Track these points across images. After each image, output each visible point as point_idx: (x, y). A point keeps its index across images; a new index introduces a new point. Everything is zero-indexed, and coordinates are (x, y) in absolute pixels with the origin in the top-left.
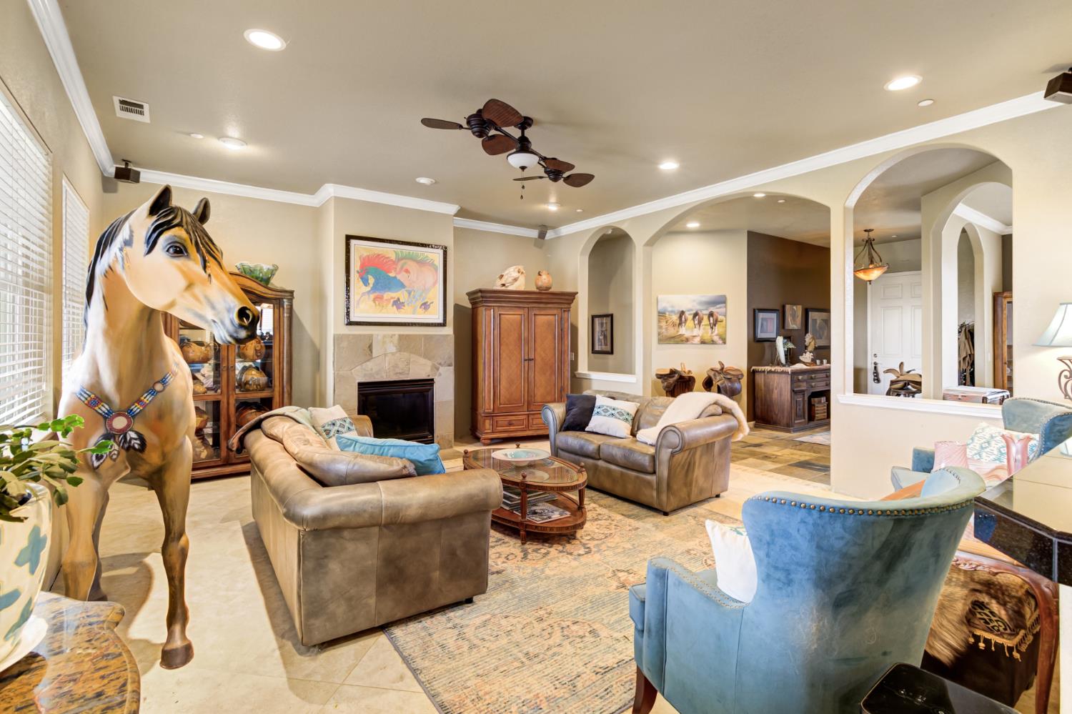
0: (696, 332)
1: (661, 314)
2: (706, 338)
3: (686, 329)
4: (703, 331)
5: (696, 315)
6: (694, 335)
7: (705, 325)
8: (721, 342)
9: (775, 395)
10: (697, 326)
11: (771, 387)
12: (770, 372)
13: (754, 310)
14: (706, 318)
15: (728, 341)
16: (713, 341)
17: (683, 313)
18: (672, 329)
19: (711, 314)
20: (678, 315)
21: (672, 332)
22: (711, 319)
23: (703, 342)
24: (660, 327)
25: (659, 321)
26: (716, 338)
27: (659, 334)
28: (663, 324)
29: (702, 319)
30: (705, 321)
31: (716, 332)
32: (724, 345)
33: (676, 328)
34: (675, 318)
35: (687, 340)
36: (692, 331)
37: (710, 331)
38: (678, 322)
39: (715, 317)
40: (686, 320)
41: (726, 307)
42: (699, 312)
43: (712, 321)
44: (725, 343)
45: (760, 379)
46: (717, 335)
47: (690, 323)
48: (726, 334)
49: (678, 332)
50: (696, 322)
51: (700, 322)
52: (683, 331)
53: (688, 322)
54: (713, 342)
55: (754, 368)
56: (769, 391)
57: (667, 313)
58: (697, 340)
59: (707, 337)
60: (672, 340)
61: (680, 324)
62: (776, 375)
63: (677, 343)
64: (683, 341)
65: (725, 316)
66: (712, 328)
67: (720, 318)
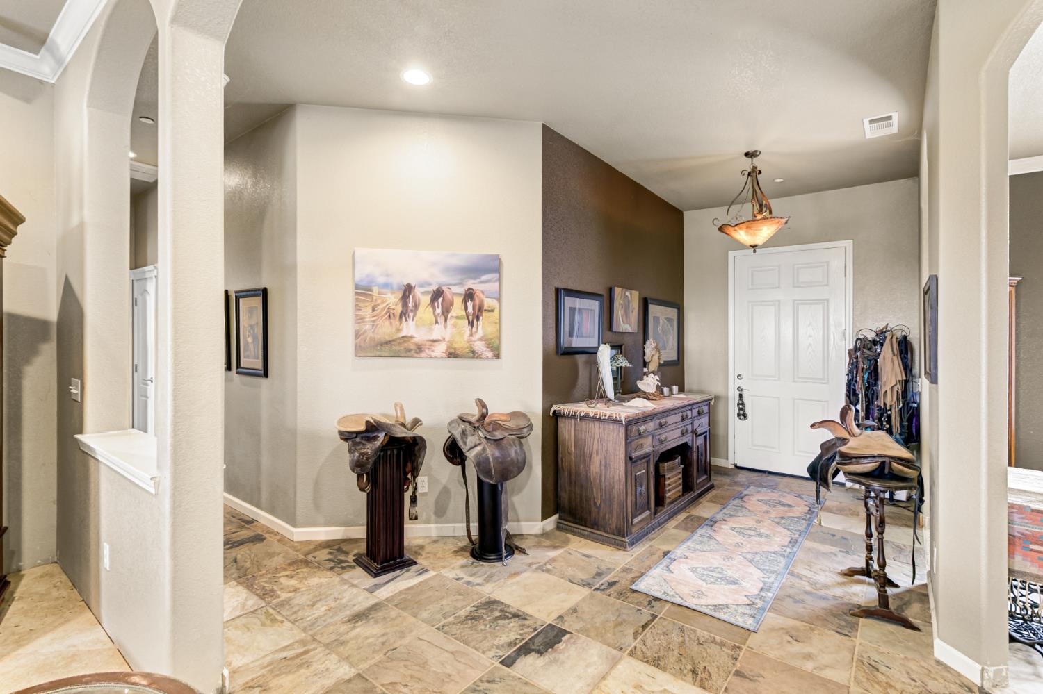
0: (438, 332)
1: (363, 291)
2: (456, 346)
3: (417, 326)
4: (454, 331)
5: (437, 294)
6: (434, 337)
7: (458, 318)
8: (490, 354)
9: (596, 466)
10: (441, 320)
11: (587, 451)
12: (586, 417)
13: (557, 291)
14: (458, 302)
15: (504, 352)
16: (473, 352)
17: (408, 289)
18: (387, 323)
19: (469, 295)
20: (400, 295)
21: (386, 330)
22: (470, 305)
23: (452, 355)
24: (360, 320)
25: (357, 307)
26: (479, 346)
27: (357, 334)
28: (367, 312)
29: (452, 304)
30: (457, 309)
31: (480, 333)
32: (496, 362)
33: (396, 322)
34: (393, 300)
35: (420, 349)
36: (431, 330)
37: (467, 329)
38: (399, 309)
39: (477, 302)
40: (416, 306)
41: (500, 280)
42: (444, 288)
43: (470, 309)
44: (498, 356)
45: (567, 430)
46: (481, 339)
47: (425, 312)
48: (499, 338)
49: (399, 330)
50: (439, 311)
51: (446, 312)
52: (409, 328)
53: (421, 309)
54: (474, 355)
55: (555, 407)
56: (584, 457)
57: (376, 289)
58: (441, 349)
59: (461, 343)
60: (387, 348)
61: (403, 314)
62: (597, 424)
63: (397, 355)
64: (410, 350)
65: (499, 299)
66: (471, 324)
67: (488, 303)
